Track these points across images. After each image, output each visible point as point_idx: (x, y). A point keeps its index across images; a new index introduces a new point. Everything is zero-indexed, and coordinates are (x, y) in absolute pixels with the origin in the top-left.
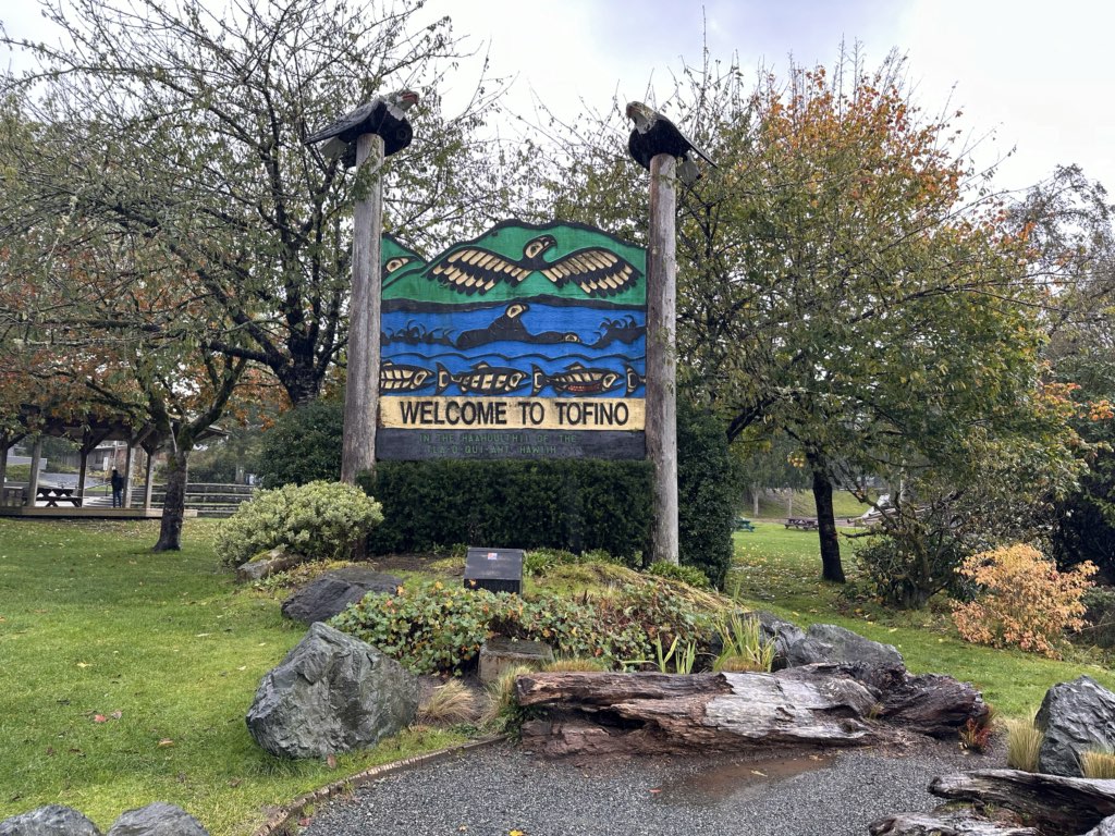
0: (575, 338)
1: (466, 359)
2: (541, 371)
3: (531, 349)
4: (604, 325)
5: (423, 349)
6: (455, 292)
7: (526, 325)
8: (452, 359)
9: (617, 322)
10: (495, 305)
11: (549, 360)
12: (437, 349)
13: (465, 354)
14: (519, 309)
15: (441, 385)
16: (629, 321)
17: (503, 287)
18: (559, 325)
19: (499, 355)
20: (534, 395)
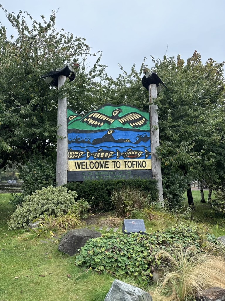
0: (129, 141)
1: (95, 148)
2: (119, 151)
3: (115, 144)
4: (137, 136)
5: (81, 145)
6: (91, 127)
7: (113, 137)
8: (91, 147)
9: (141, 136)
10: (104, 130)
11: (121, 148)
12: (86, 145)
13: (95, 146)
14: (111, 132)
15: (88, 156)
16: (145, 135)
17: (106, 125)
18: (124, 137)
19: (105, 146)
20: (117, 159)
